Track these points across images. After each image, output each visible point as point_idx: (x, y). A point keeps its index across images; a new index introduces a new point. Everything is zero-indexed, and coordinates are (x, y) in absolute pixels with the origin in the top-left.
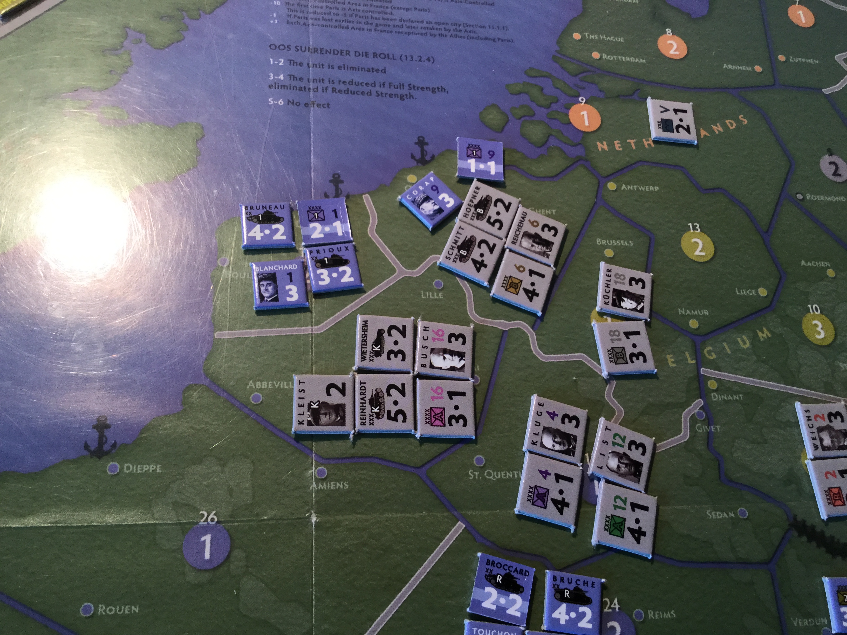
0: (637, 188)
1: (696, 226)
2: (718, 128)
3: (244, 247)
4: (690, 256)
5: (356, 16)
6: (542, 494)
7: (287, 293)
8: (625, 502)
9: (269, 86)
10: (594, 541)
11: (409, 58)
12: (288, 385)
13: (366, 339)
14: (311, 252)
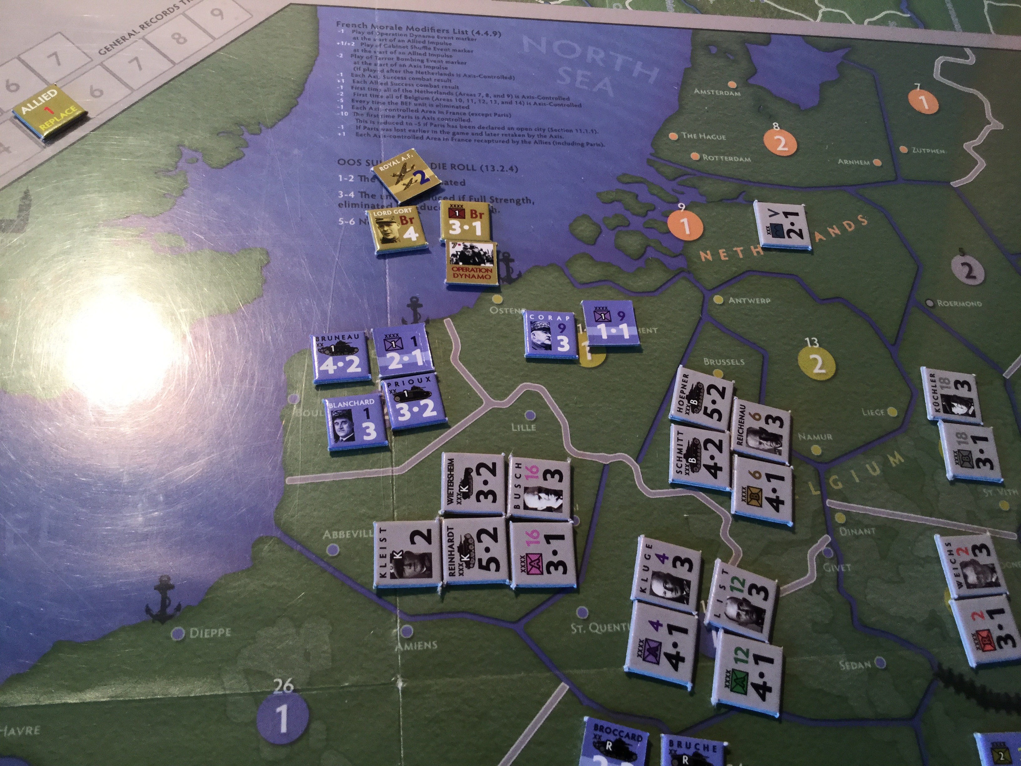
0: (747, 301)
1: (815, 340)
2: (834, 231)
3: (316, 382)
4: (809, 375)
5: (431, 124)
6: (654, 648)
7: (364, 431)
8: (747, 654)
9: (339, 205)
10: (714, 700)
11: (490, 168)
12: (367, 533)
13: (453, 479)
14: (389, 385)
